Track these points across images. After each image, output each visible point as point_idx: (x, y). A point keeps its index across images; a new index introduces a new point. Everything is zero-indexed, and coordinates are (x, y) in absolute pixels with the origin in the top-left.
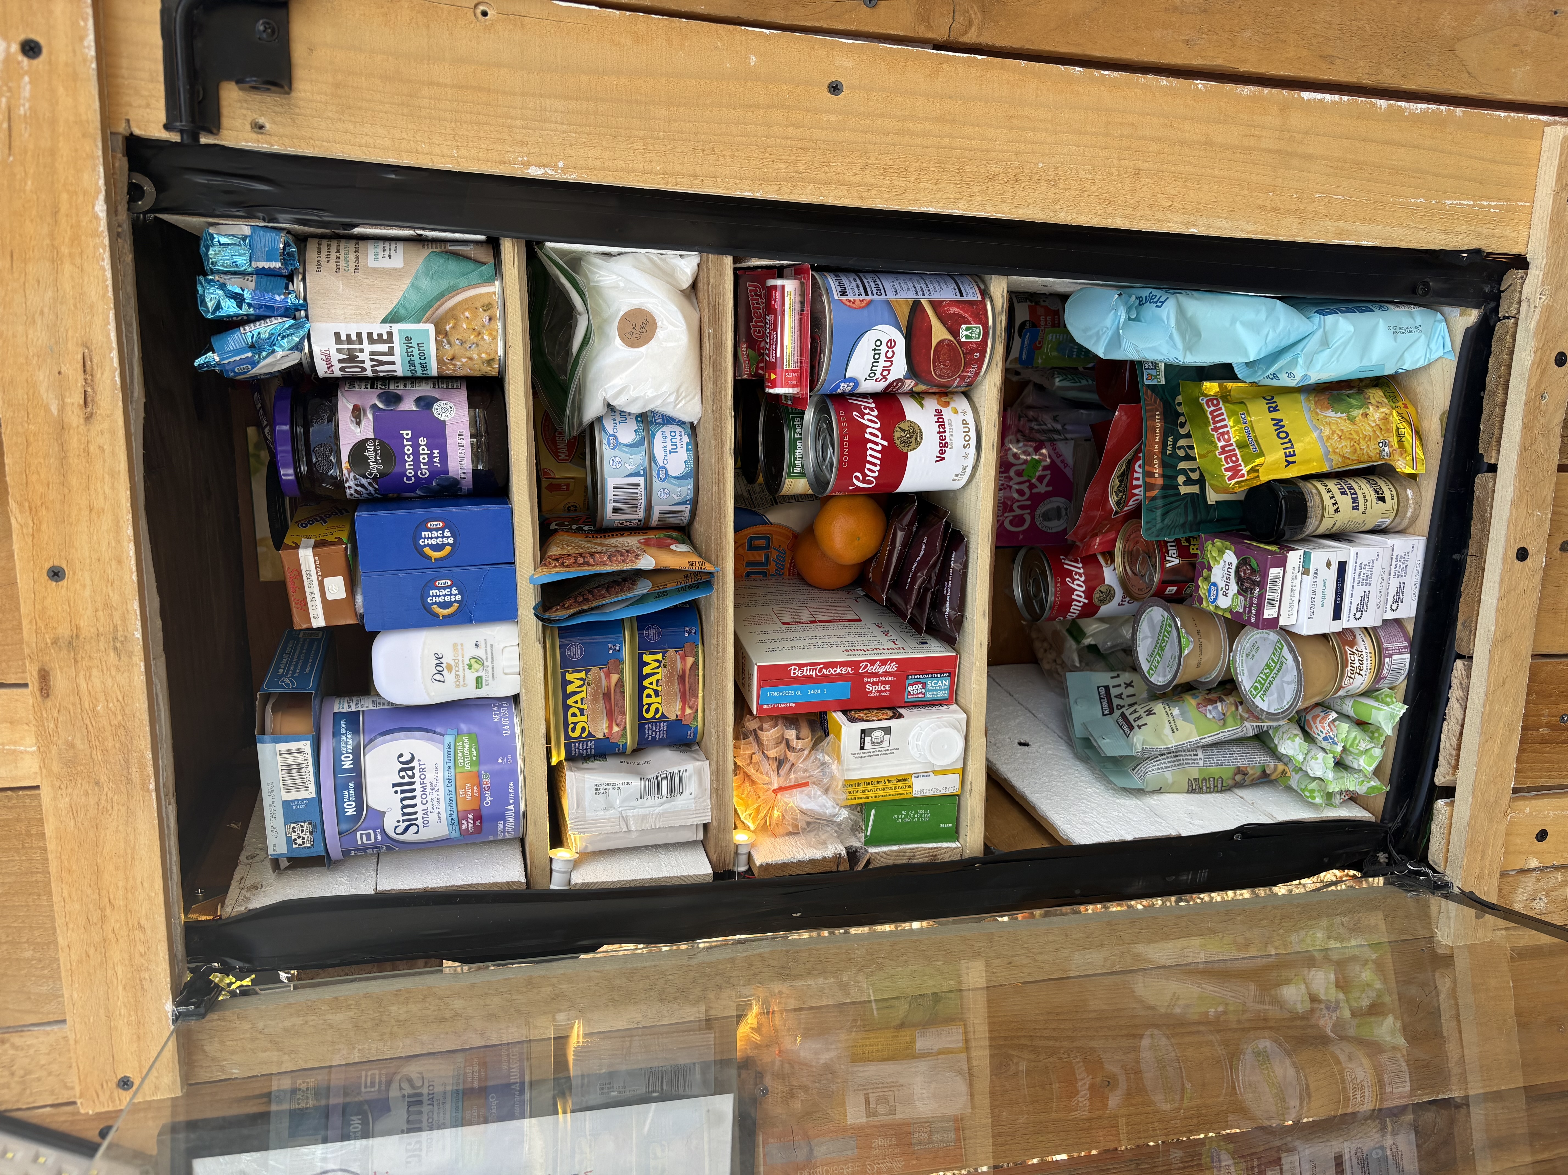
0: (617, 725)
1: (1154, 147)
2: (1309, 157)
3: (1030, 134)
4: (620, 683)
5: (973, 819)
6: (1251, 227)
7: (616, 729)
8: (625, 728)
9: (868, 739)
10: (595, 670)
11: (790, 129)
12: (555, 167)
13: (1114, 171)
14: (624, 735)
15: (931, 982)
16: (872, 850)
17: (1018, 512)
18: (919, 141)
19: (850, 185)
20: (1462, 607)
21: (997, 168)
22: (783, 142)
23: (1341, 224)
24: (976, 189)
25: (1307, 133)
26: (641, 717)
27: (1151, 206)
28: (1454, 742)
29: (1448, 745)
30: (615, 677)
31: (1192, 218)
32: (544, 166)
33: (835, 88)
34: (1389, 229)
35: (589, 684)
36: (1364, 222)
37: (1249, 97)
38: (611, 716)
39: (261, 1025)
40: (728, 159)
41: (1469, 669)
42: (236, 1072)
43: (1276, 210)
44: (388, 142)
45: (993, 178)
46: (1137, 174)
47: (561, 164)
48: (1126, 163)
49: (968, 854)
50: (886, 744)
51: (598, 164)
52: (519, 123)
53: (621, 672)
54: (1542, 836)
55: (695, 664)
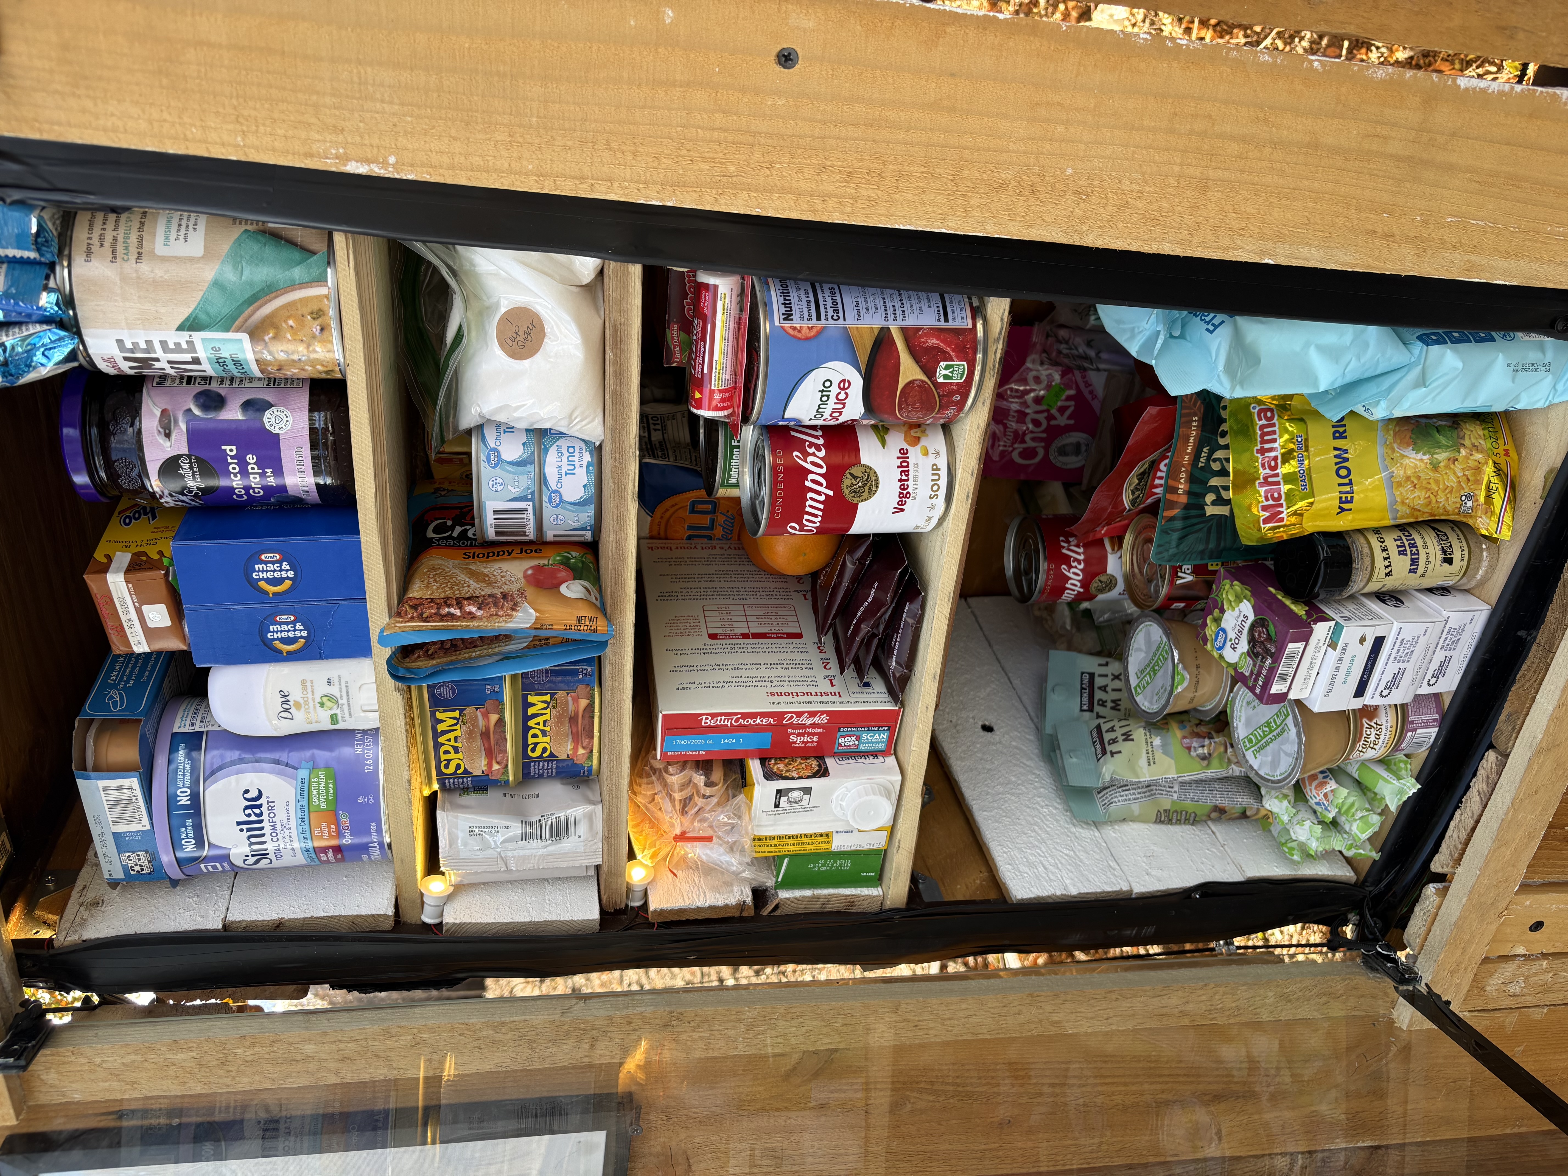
0: (498, 763)
1: (1234, 148)
2: (1450, 168)
3: (1060, 129)
4: (501, 722)
5: (898, 873)
6: (1347, 259)
7: (496, 767)
8: (507, 766)
9: (784, 799)
10: (470, 710)
11: (718, 116)
12: (385, 164)
13: (1172, 181)
14: (506, 772)
15: (826, 1041)
16: (783, 894)
17: (1030, 444)
18: (901, 136)
19: (799, 194)
20: (1511, 696)
21: (1007, 175)
22: (708, 134)
23: (1474, 258)
24: (975, 201)
25: (1454, 135)
26: (525, 755)
27: (1215, 229)
28: (1464, 835)
29: (1455, 835)
30: (494, 718)
31: (1270, 245)
32: (368, 161)
33: (786, 59)
34: (1535, 265)
35: (464, 723)
36: (1506, 255)
37: (1383, 81)
38: (490, 754)
39: (98, 1060)
40: (629, 156)
41: (1502, 766)
42: (77, 1097)
43: (1389, 236)
44: (143, 125)
45: (1003, 186)
46: (1203, 186)
47: (392, 160)
48: (1191, 171)
49: (888, 904)
50: (805, 802)
51: (445, 160)
52: (328, 100)
53: (501, 712)
54: (1537, 926)
55: (591, 706)
